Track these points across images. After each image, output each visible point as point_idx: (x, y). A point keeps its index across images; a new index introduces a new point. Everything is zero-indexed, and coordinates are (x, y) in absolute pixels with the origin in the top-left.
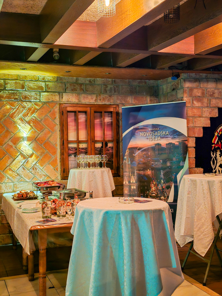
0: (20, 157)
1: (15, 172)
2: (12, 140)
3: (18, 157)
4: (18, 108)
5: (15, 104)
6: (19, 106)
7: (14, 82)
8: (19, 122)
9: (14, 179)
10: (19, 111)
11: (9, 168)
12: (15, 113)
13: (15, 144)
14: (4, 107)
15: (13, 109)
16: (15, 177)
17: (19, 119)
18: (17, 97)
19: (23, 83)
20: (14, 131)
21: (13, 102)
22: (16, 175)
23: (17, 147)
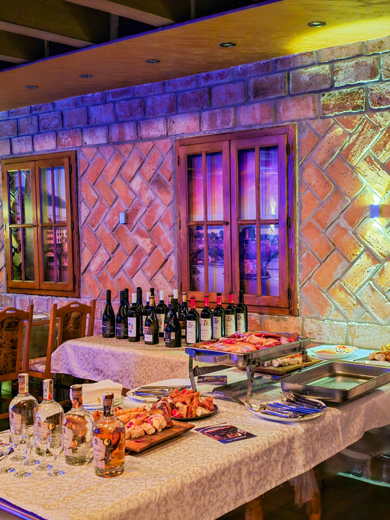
0: (364, 257)
1: (351, 296)
2: (346, 214)
3: (359, 257)
4: (363, 130)
5: (355, 121)
6: (364, 126)
7: (354, 62)
8: (364, 166)
9: (349, 312)
10: (364, 138)
11: (340, 285)
12: (354, 144)
13: (352, 224)
14: (331, 133)
15: (351, 135)
16: (351, 309)
17: (365, 159)
18: (359, 102)
19: (374, 63)
20: (351, 192)
21: (350, 118)
22: (355, 303)
23: (357, 232)
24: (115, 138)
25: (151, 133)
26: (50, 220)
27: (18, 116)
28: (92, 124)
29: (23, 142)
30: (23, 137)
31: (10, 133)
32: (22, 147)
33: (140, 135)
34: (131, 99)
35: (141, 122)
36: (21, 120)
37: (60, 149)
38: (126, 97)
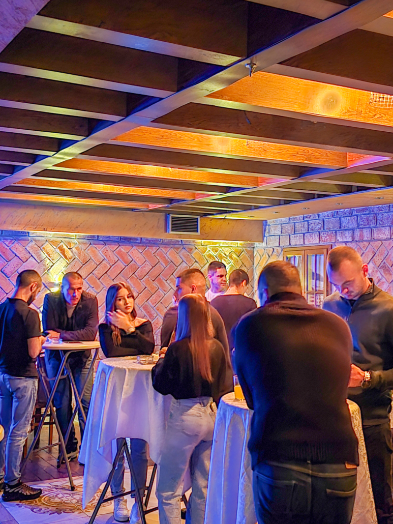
24: (357, 239)
25: (380, 236)
26: (313, 289)
27: (295, 221)
28: (342, 228)
29: (298, 238)
30: (298, 235)
31: (289, 232)
32: (297, 241)
33: (373, 237)
34: (368, 214)
35: (374, 229)
36: (297, 224)
37: (321, 243)
38: (364, 213)
